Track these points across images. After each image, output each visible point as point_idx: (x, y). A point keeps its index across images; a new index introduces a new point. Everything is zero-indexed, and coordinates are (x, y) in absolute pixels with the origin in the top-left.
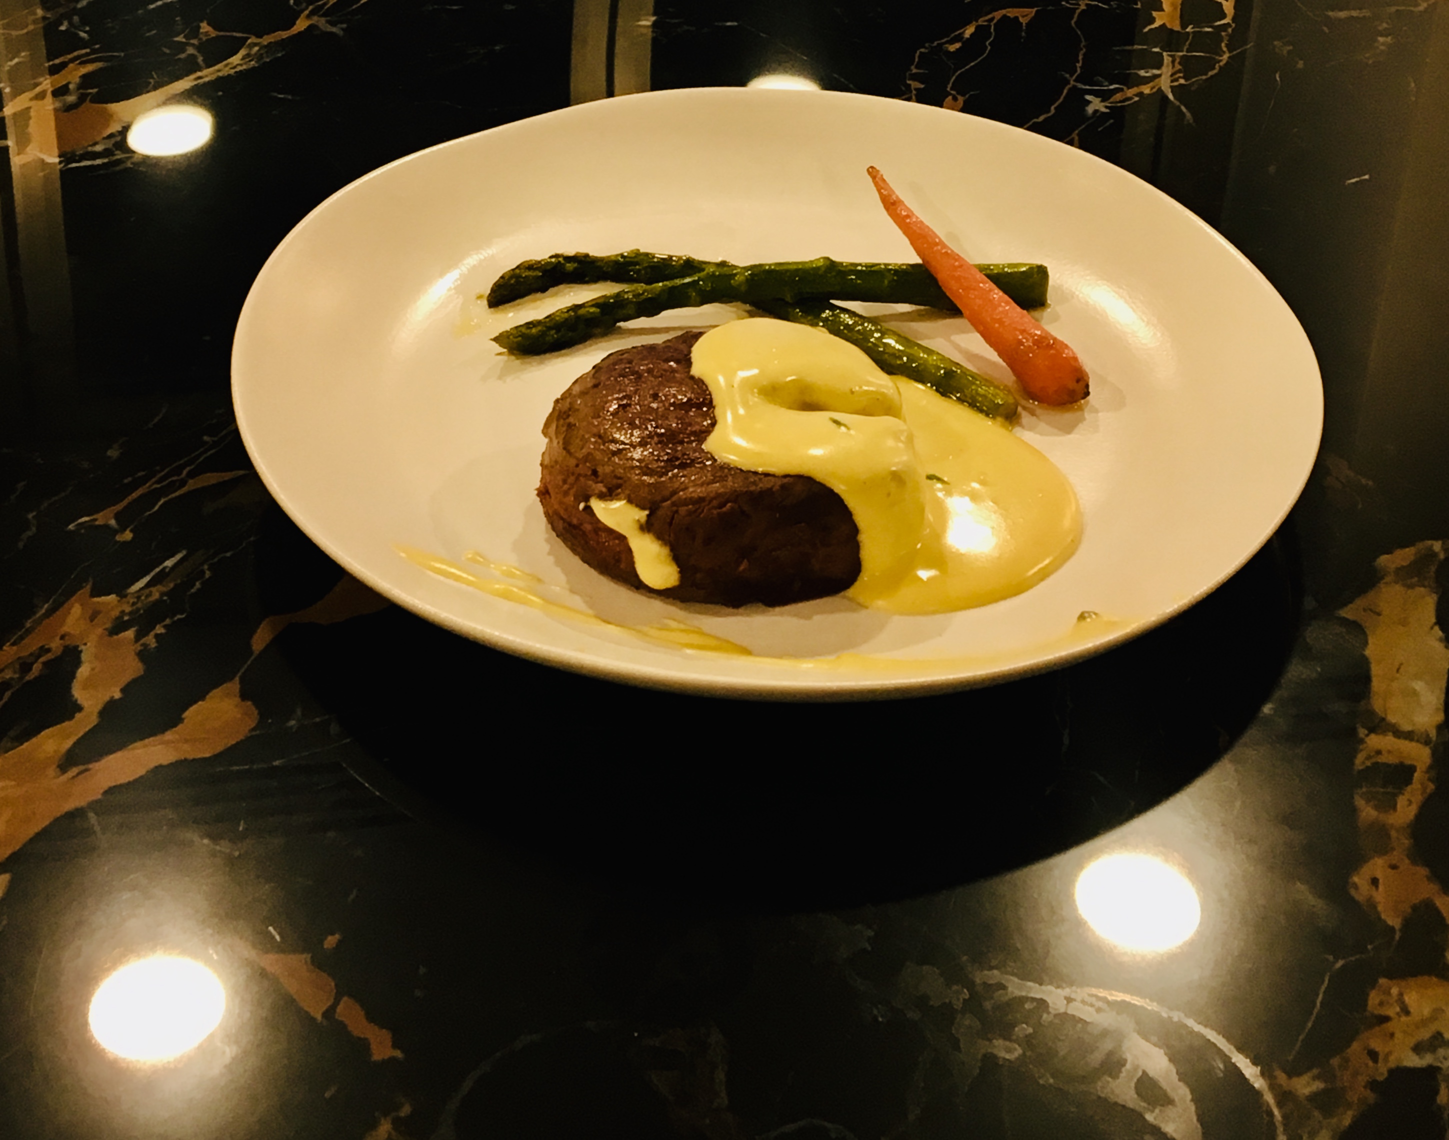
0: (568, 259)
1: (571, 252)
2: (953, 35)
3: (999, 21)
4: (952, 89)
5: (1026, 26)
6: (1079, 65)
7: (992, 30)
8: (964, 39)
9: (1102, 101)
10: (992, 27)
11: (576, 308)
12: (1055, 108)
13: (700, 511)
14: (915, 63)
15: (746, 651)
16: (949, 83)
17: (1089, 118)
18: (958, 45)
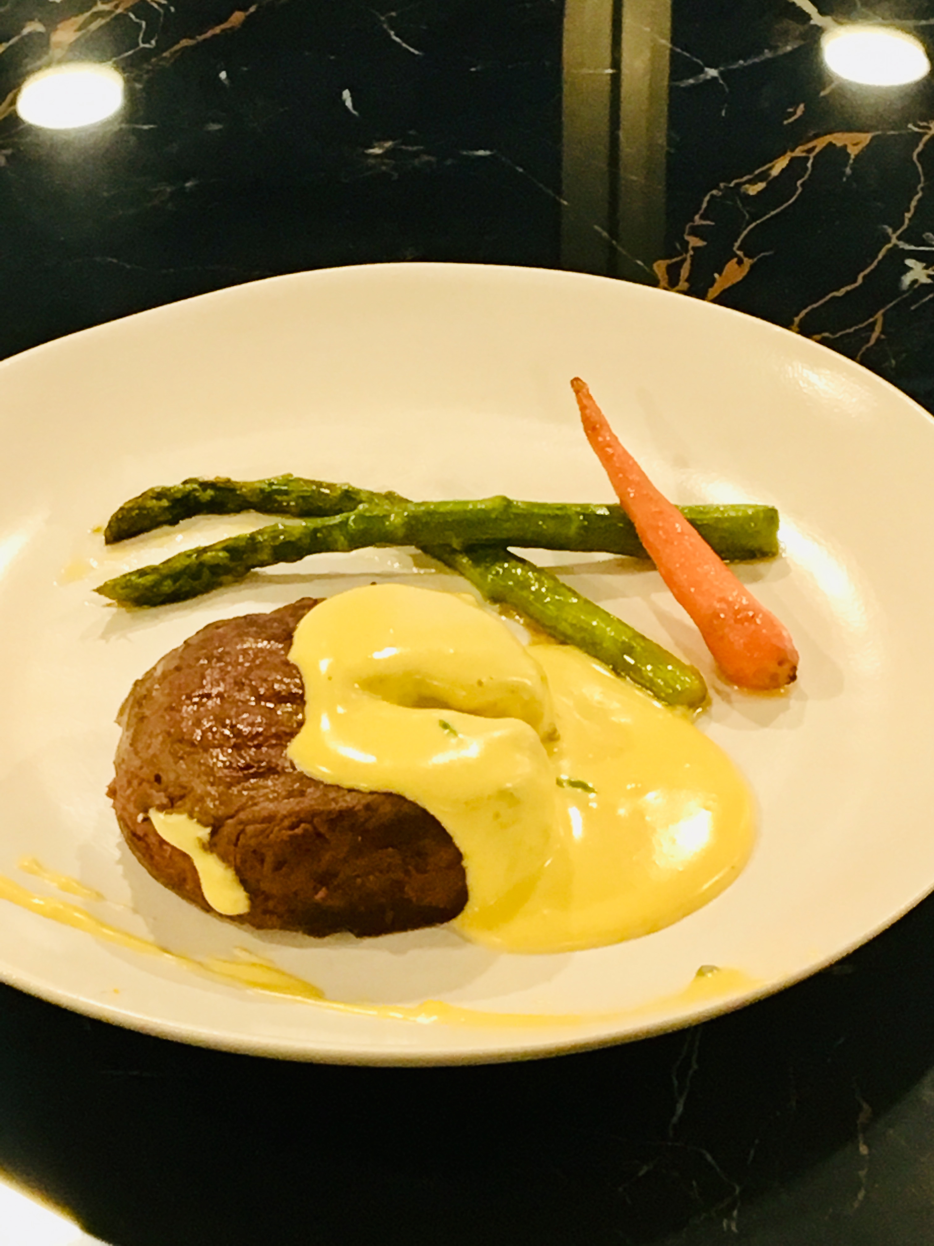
0: (205, 485)
1: (209, 476)
2: (757, 172)
3: (820, 152)
4: (739, 248)
5: (854, 160)
6: (908, 215)
7: (809, 165)
8: (770, 178)
9: (926, 268)
10: (811, 161)
11: (202, 551)
12: (864, 277)
13: (268, 831)
14: (701, 212)
15: (317, 993)
16: (736, 241)
17: (904, 292)
18: (761, 186)
